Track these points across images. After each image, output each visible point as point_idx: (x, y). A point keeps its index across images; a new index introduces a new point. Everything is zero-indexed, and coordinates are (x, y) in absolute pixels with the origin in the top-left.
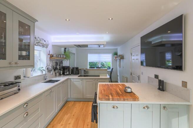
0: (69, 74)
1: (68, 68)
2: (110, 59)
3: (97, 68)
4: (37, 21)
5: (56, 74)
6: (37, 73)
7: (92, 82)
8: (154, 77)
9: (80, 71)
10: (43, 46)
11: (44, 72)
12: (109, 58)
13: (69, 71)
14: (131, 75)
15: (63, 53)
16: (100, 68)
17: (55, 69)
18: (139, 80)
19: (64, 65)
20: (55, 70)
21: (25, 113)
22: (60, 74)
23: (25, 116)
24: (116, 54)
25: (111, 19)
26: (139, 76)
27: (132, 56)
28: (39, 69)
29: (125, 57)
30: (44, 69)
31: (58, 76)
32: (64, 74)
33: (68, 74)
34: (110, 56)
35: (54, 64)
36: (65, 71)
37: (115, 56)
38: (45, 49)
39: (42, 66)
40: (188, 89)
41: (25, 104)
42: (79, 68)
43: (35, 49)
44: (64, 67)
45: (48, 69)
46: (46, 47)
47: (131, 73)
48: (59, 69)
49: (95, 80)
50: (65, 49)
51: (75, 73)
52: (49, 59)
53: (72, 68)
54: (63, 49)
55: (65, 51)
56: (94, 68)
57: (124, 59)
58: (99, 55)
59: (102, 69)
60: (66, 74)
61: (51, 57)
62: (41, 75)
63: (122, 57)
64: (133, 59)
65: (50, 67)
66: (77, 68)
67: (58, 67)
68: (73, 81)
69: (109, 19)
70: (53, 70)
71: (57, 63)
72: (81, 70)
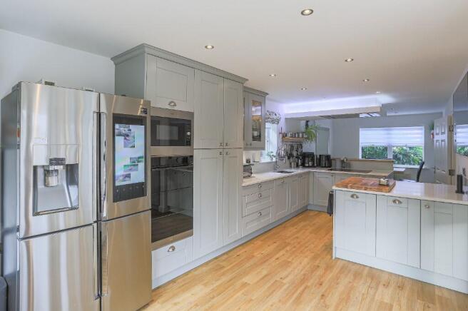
0: (313, 166)
1: (311, 155)
2: (418, 140)
4: (267, 94)
5: (290, 164)
6: (266, 159)
9: (333, 161)
10: (273, 122)
11: (274, 160)
12: (418, 138)
13: (313, 160)
15: (303, 129)
17: (290, 156)
19: (305, 150)
20: (289, 158)
22: (297, 164)
23: (259, 196)
28: (268, 155)
30: (275, 154)
31: (294, 167)
32: (303, 165)
33: (310, 165)
34: (419, 131)
35: (288, 148)
36: (306, 161)
38: (275, 125)
39: (271, 150)
41: (259, 185)
42: (332, 157)
43: (266, 126)
44: (305, 153)
45: (279, 155)
48: (296, 157)
50: (307, 122)
51: (323, 166)
52: (280, 140)
54: (303, 123)
55: (307, 125)
60: (307, 165)
61: (283, 137)
62: (270, 163)
64: (437, 141)
65: (283, 153)
66: (328, 157)
67: (295, 153)
68: (317, 176)
70: (287, 157)
71: (292, 146)
72: (334, 159)
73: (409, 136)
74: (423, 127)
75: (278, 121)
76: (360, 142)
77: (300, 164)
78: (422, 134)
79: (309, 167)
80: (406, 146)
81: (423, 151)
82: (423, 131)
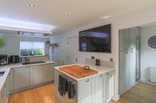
0: (7, 64)
1: (5, 57)
2: (43, 47)
7: (39, 68)
8: (91, 58)
14: (68, 58)
16: (33, 55)
18: (77, 61)
24: (48, 42)
25: (70, 15)
26: (76, 59)
27: (69, 44)
29: (59, 45)
34: (43, 44)
37: (48, 44)
40: (114, 62)
47: (68, 57)
49: (42, 66)
51: (14, 62)
53: (9, 56)
57: (59, 47)
58: (32, 43)
59: (36, 56)
60: (3, 64)
63: (56, 45)
64: (70, 47)
66: (17, 57)
68: (17, 70)
69: (69, 16)
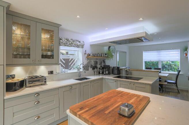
0: (109, 74)
3: (155, 69)
4: (61, 25)
5: (95, 72)
7: (127, 85)
9: (121, 71)
10: (78, 46)
12: (176, 56)
17: (94, 68)
21: (36, 101)
22: (99, 73)
23: (36, 103)
31: (97, 74)
32: (103, 73)
33: (107, 73)
34: (176, 52)
35: (93, 63)
36: (105, 71)
37: (185, 52)
41: (36, 94)
46: (81, 47)
49: (131, 84)
50: (109, 47)
52: (85, 58)
53: (112, 67)
55: (109, 49)
56: (151, 69)
61: (88, 56)
66: (118, 68)
71: (96, 62)
73: (171, 55)
74: (179, 50)
75: (82, 46)
76: (143, 59)
77: (101, 72)
78: (178, 54)
79: (106, 74)
80: (169, 61)
81: (179, 64)
82: (179, 52)
